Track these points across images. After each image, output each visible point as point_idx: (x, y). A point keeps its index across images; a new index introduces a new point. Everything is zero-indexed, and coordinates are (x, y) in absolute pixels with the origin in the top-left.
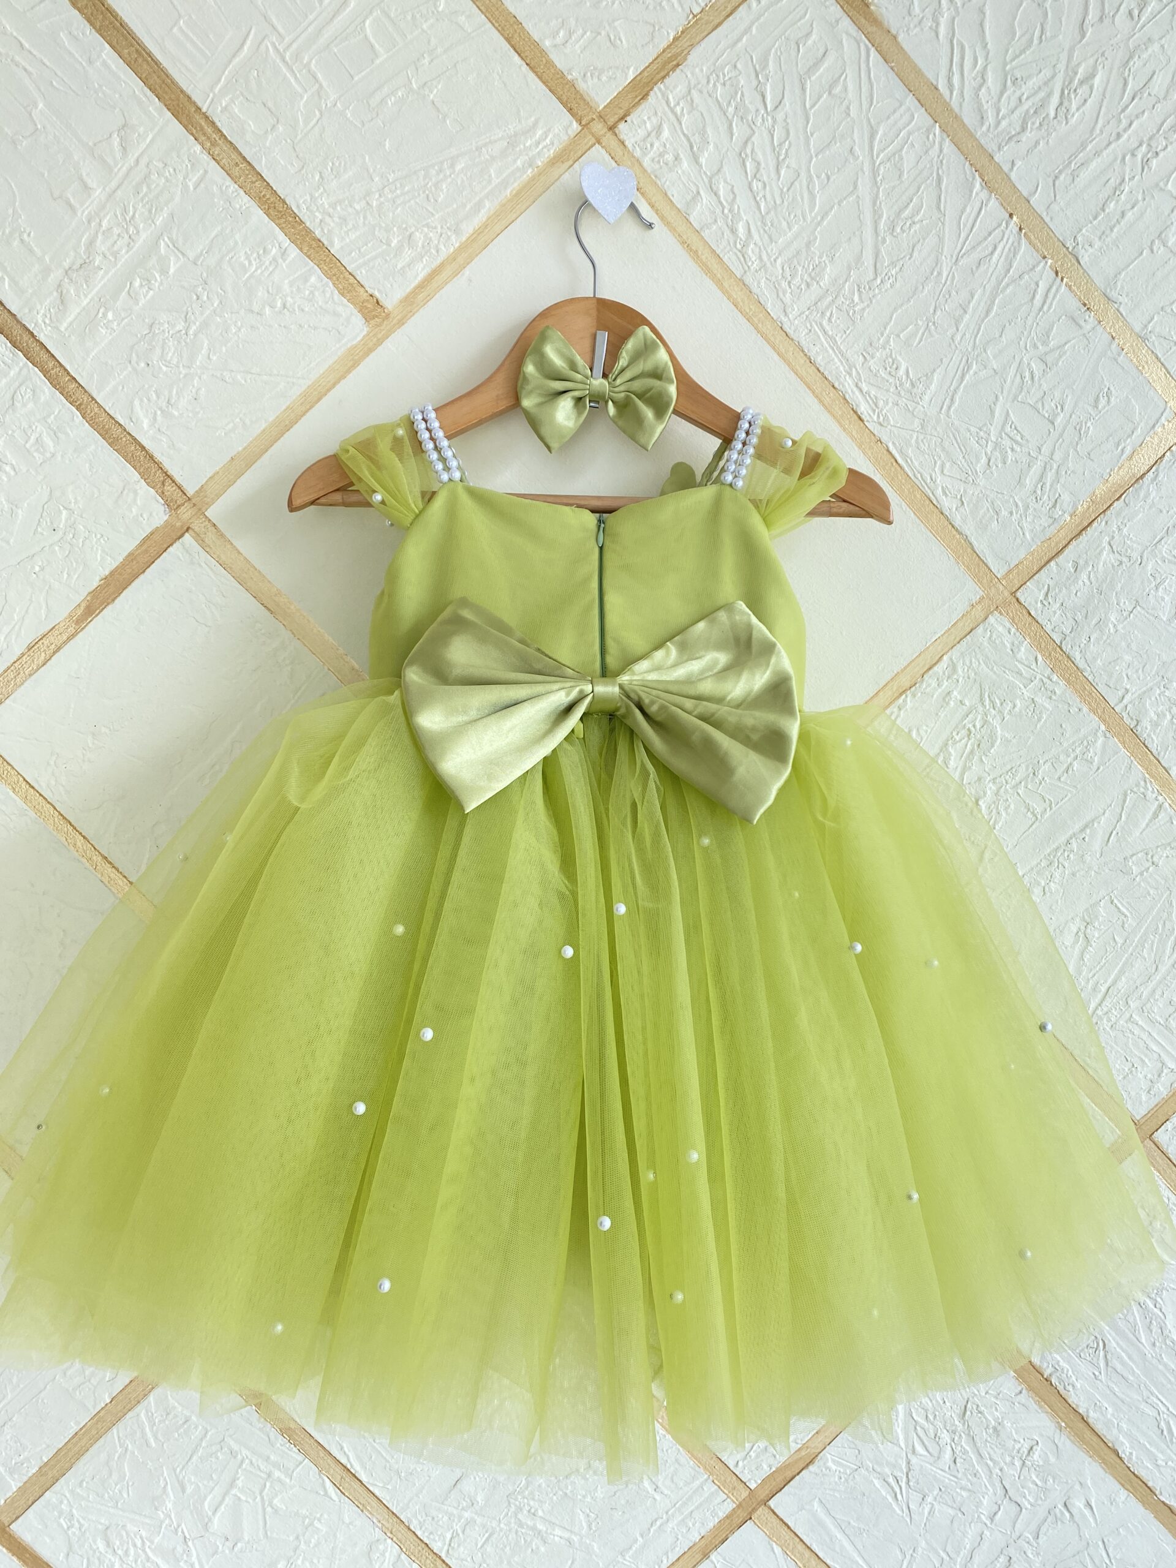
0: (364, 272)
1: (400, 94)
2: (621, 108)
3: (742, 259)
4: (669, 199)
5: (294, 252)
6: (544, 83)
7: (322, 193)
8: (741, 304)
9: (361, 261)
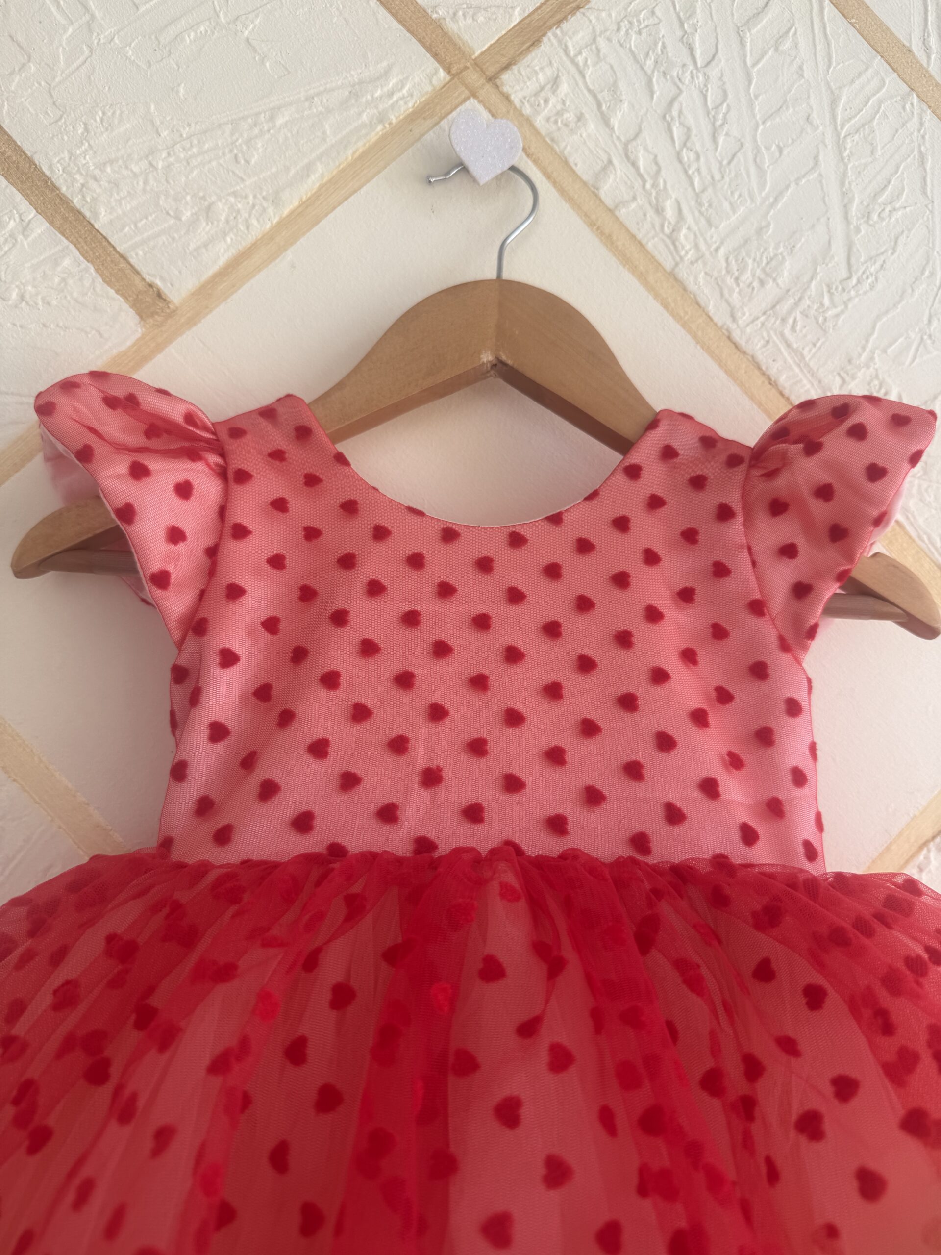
0: (141, 253)
1: (202, 29)
2: (503, 55)
3: (672, 247)
4: (572, 169)
5: (41, 226)
6: (400, 21)
7: (86, 150)
8: (673, 305)
9: (138, 239)
